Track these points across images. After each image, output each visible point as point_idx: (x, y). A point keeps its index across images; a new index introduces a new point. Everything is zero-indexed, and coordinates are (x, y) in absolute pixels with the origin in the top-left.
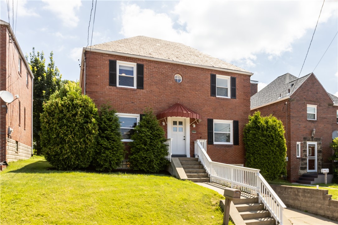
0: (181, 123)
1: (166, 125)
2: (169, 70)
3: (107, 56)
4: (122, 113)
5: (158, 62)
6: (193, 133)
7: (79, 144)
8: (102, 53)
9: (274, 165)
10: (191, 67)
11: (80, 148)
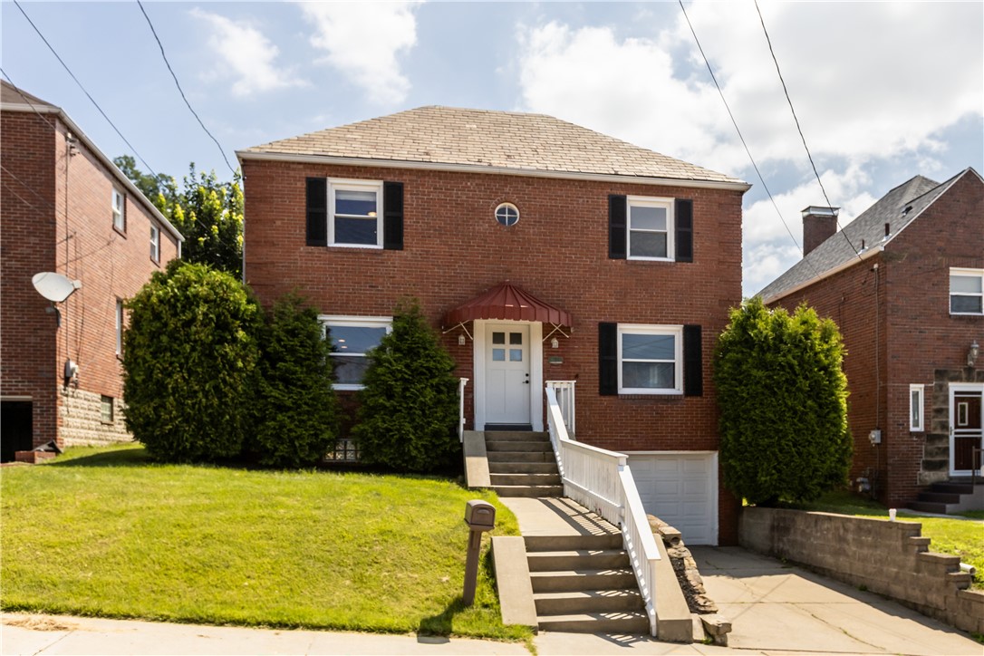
0: (516, 338)
1: (470, 343)
2: (480, 191)
3: (299, 169)
4: (344, 314)
5: (445, 172)
6: (552, 365)
7: (200, 395)
8: (286, 162)
9: (800, 454)
10: (545, 181)
11: (206, 407)
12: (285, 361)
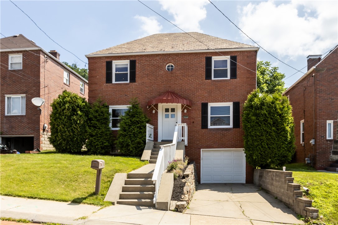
0: (173, 110)
1: (157, 112)
2: (161, 60)
4: (117, 105)
5: (149, 55)
6: (185, 119)
7: (67, 132)
9: (269, 148)
11: (69, 136)
12: (93, 121)
